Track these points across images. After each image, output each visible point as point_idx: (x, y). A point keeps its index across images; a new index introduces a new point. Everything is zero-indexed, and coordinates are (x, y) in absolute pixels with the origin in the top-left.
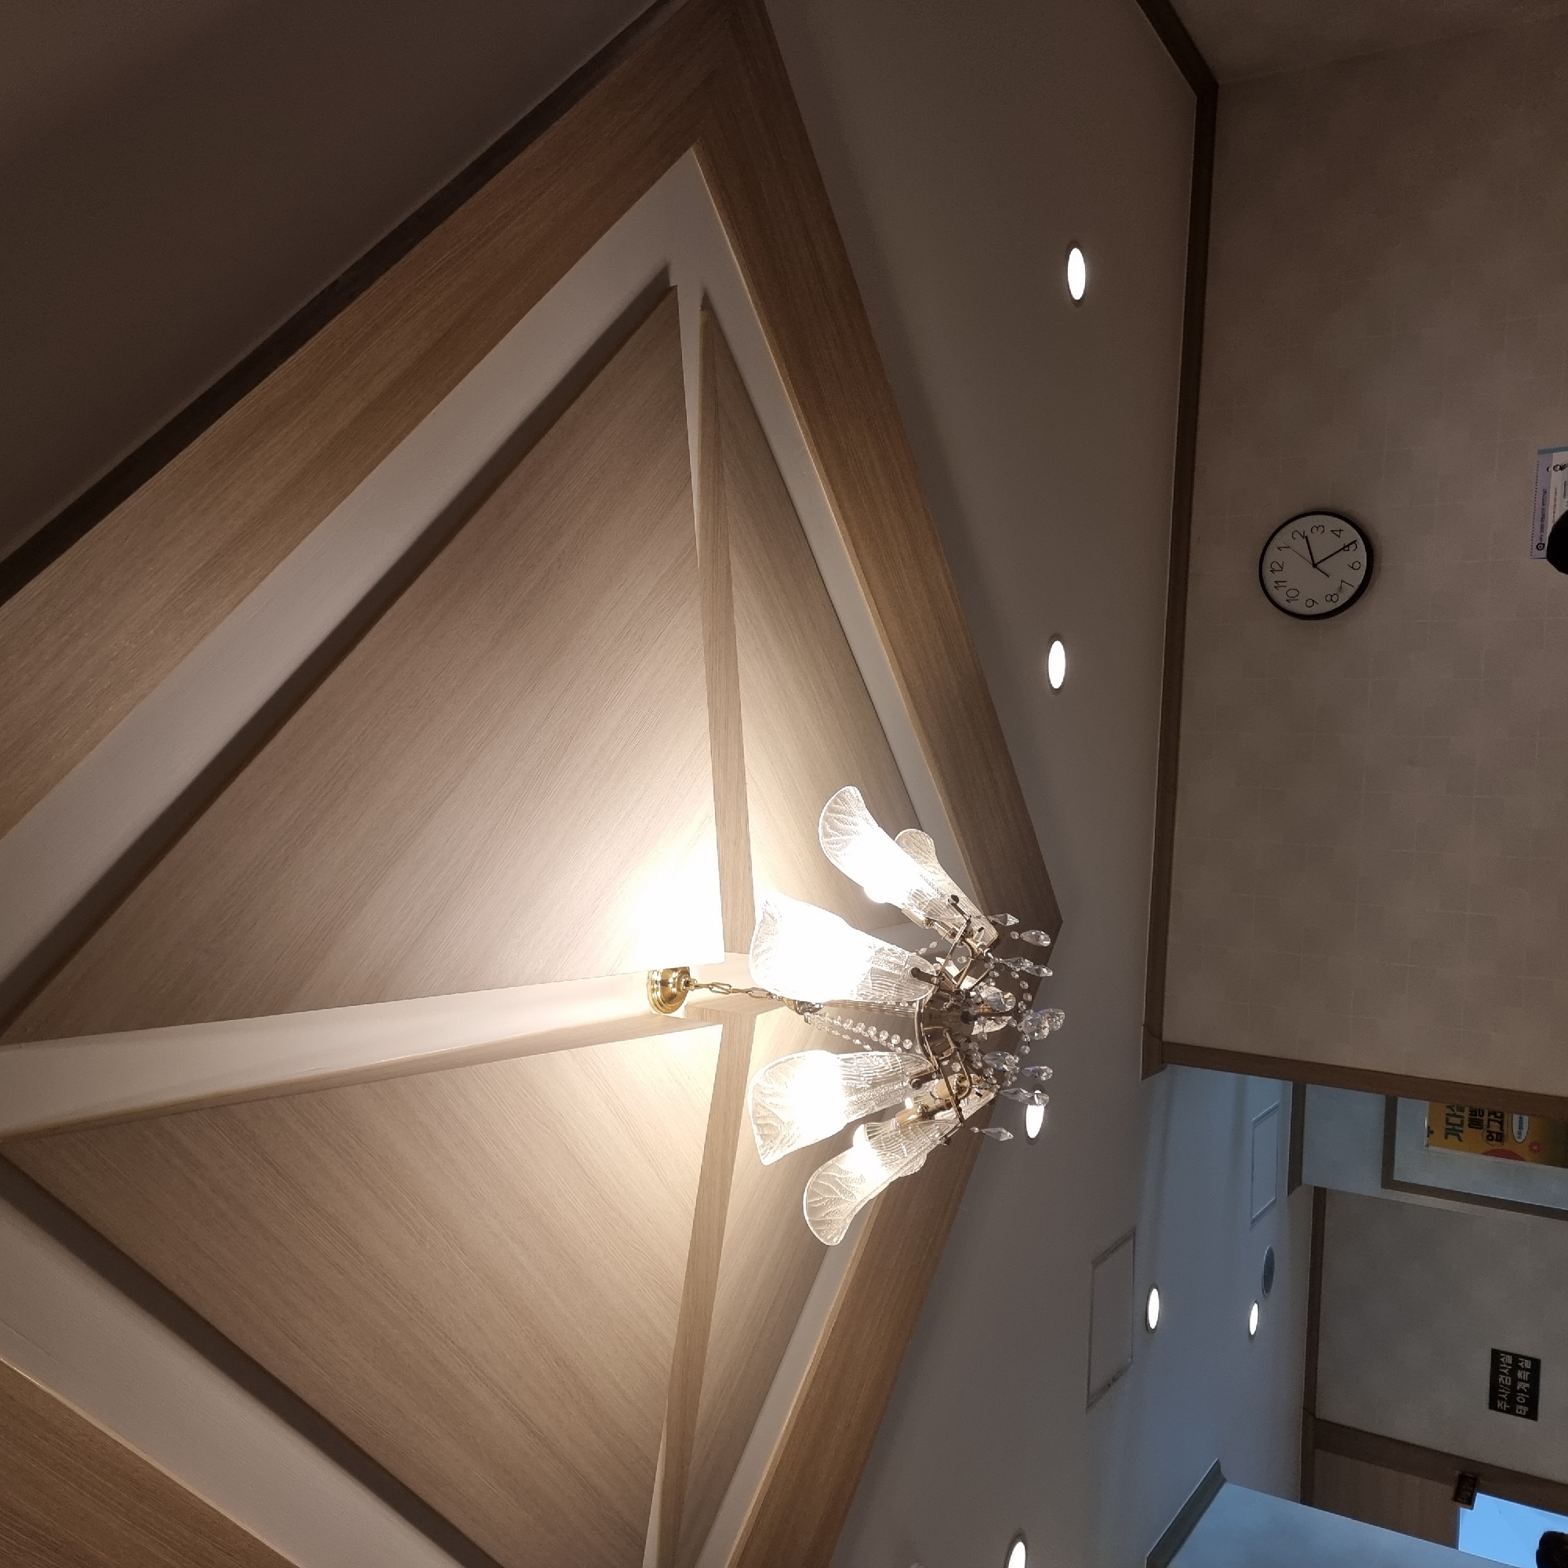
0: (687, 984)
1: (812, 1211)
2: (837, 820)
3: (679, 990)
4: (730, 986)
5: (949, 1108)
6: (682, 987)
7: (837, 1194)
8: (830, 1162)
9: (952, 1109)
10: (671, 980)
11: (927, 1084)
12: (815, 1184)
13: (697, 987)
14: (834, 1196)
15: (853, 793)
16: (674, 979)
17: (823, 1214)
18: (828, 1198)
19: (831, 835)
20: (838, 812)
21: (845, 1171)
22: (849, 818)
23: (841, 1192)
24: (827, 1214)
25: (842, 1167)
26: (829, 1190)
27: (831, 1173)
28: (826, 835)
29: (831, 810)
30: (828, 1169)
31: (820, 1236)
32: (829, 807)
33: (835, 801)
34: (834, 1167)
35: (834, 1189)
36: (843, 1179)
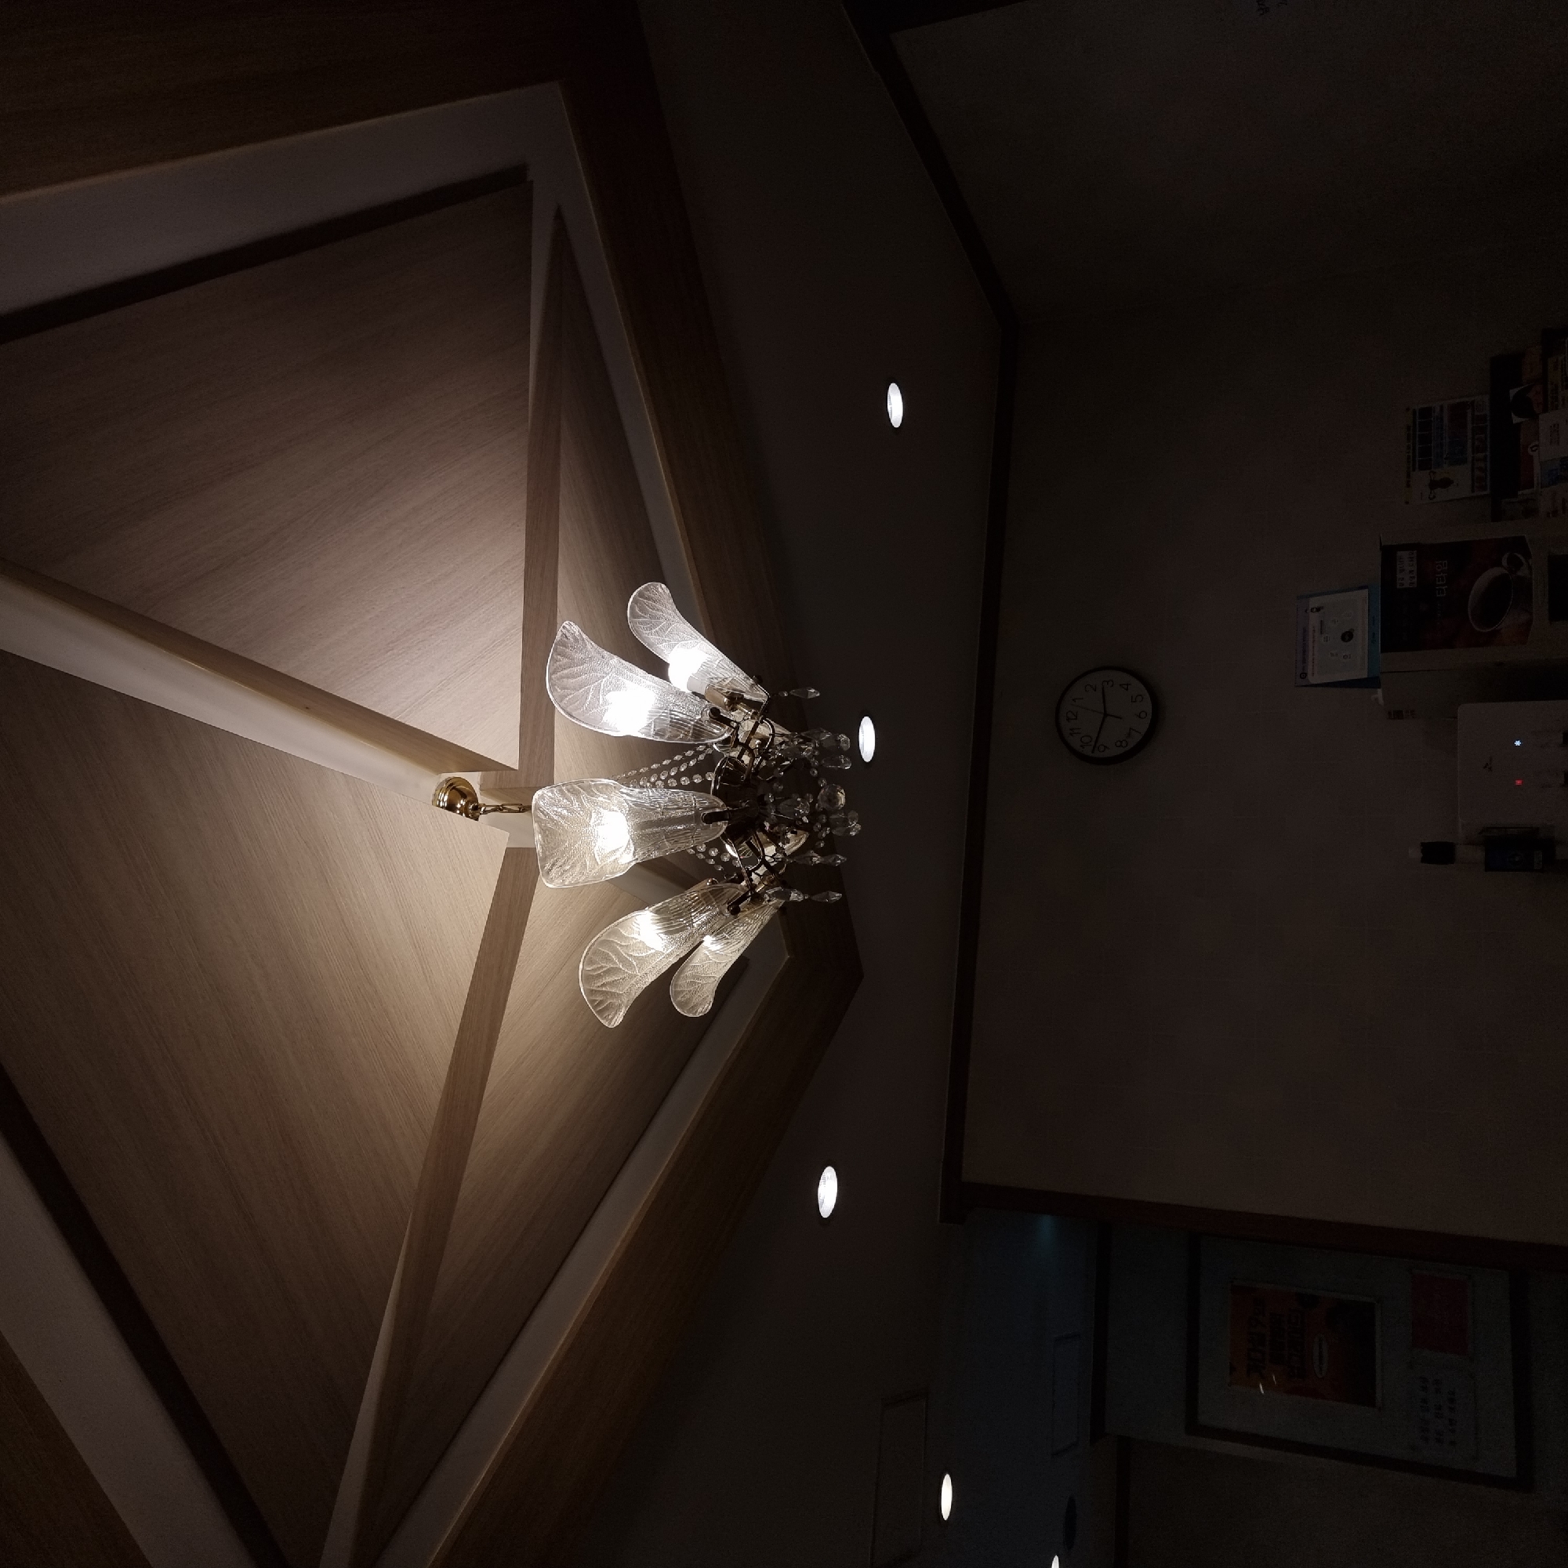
0: (475, 808)
1: (588, 979)
2: (646, 604)
6: (470, 811)
7: (615, 963)
12: (595, 951)
14: (612, 966)
15: (662, 589)
16: (462, 806)
17: (599, 984)
18: (605, 967)
19: (639, 617)
20: (649, 598)
21: (627, 938)
22: (658, 605)
23: (620, 962)
24: (603, 985)
25: (623, 933)
26: (608, 959)
27: (611, 939)
28: (634, 615)
29: (641, 595)
30: (609, 934)
31: (594, 1008)
32: (639, 593)
33: (646, 589)
34: (616, 933)
35: (613, 957)
36: (623, 946)
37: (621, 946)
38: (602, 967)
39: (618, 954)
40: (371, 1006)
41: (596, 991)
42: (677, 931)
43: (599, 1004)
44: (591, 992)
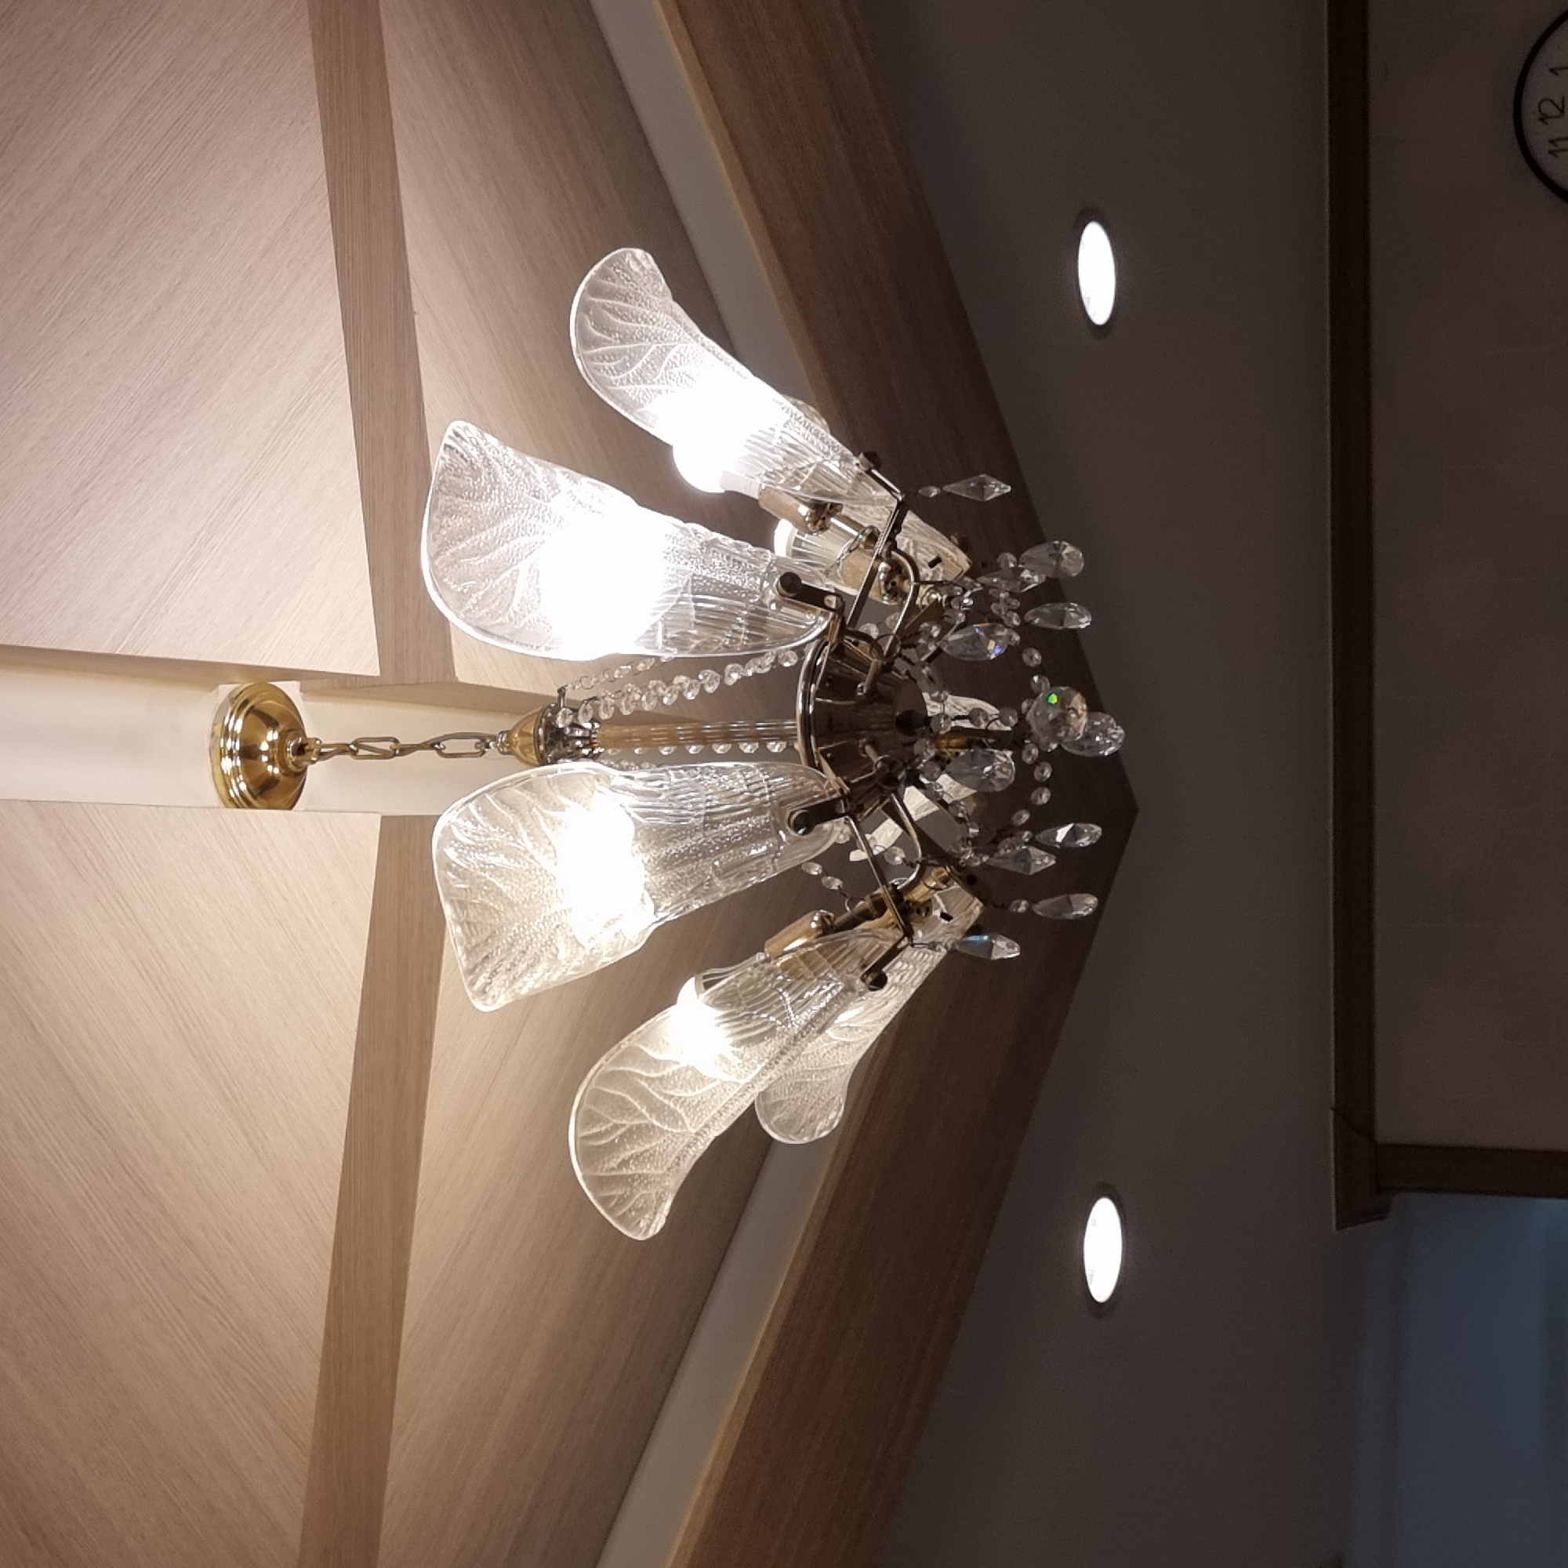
0: (300, 750)
1: (590, 1155)
2: (610, 311)
3: (283, 766)
4: (396, 741)
5: (881, 914)
6: (290, 757)
7: (641, 1116)
8: (625, 1042)
9: (889, 913)
10: (264, 747)
11: (827, 826)
12: (596, 1097)
13: (322, 756)
14: (636, 1122)
15: (639, 261)
16: (271, 744)
17: (614, 1164)
18: (623, 1125)
19: (596, 343)
20: (612, 294)
21: (657, 1062)
22: (635, 308)
23: (651, 1111)
24: (624, 1163)
25: (650, 1053)
26: (625, 1108)
27: (627, 1069)
28: (587, 341)
29: (594, 290)
30: (620, 1060)
31: (610, 1211)
32: (590, 284)
33: (603, 273)
34: (634, 1054)
35: (636, 1104)
36: (653, 1079)
37: (647, 1079)
38: (616, 1127)
39: (645, 1098)
40: (155, 1239)
41: (607, 1178)
42: (760, 1038)
43: (619, 1205)
44: (599, 1183)
